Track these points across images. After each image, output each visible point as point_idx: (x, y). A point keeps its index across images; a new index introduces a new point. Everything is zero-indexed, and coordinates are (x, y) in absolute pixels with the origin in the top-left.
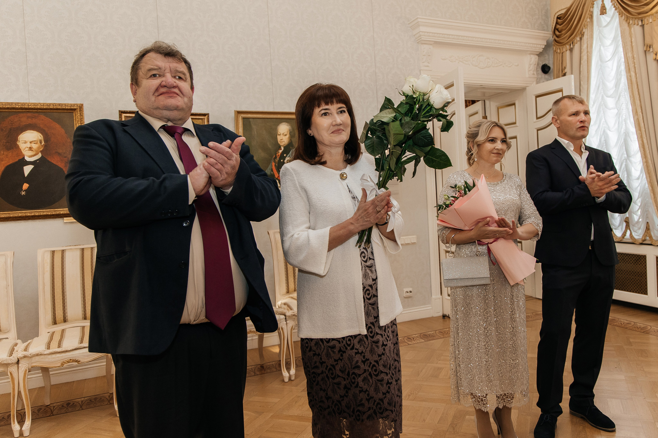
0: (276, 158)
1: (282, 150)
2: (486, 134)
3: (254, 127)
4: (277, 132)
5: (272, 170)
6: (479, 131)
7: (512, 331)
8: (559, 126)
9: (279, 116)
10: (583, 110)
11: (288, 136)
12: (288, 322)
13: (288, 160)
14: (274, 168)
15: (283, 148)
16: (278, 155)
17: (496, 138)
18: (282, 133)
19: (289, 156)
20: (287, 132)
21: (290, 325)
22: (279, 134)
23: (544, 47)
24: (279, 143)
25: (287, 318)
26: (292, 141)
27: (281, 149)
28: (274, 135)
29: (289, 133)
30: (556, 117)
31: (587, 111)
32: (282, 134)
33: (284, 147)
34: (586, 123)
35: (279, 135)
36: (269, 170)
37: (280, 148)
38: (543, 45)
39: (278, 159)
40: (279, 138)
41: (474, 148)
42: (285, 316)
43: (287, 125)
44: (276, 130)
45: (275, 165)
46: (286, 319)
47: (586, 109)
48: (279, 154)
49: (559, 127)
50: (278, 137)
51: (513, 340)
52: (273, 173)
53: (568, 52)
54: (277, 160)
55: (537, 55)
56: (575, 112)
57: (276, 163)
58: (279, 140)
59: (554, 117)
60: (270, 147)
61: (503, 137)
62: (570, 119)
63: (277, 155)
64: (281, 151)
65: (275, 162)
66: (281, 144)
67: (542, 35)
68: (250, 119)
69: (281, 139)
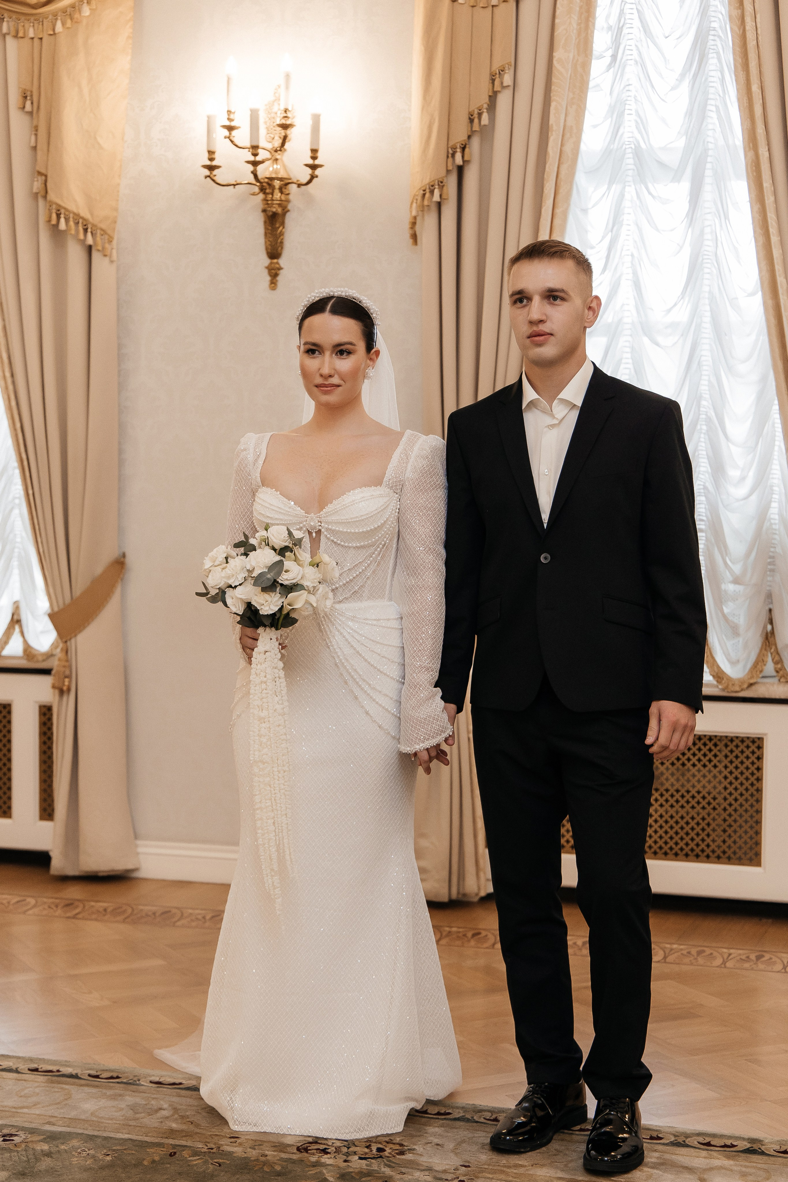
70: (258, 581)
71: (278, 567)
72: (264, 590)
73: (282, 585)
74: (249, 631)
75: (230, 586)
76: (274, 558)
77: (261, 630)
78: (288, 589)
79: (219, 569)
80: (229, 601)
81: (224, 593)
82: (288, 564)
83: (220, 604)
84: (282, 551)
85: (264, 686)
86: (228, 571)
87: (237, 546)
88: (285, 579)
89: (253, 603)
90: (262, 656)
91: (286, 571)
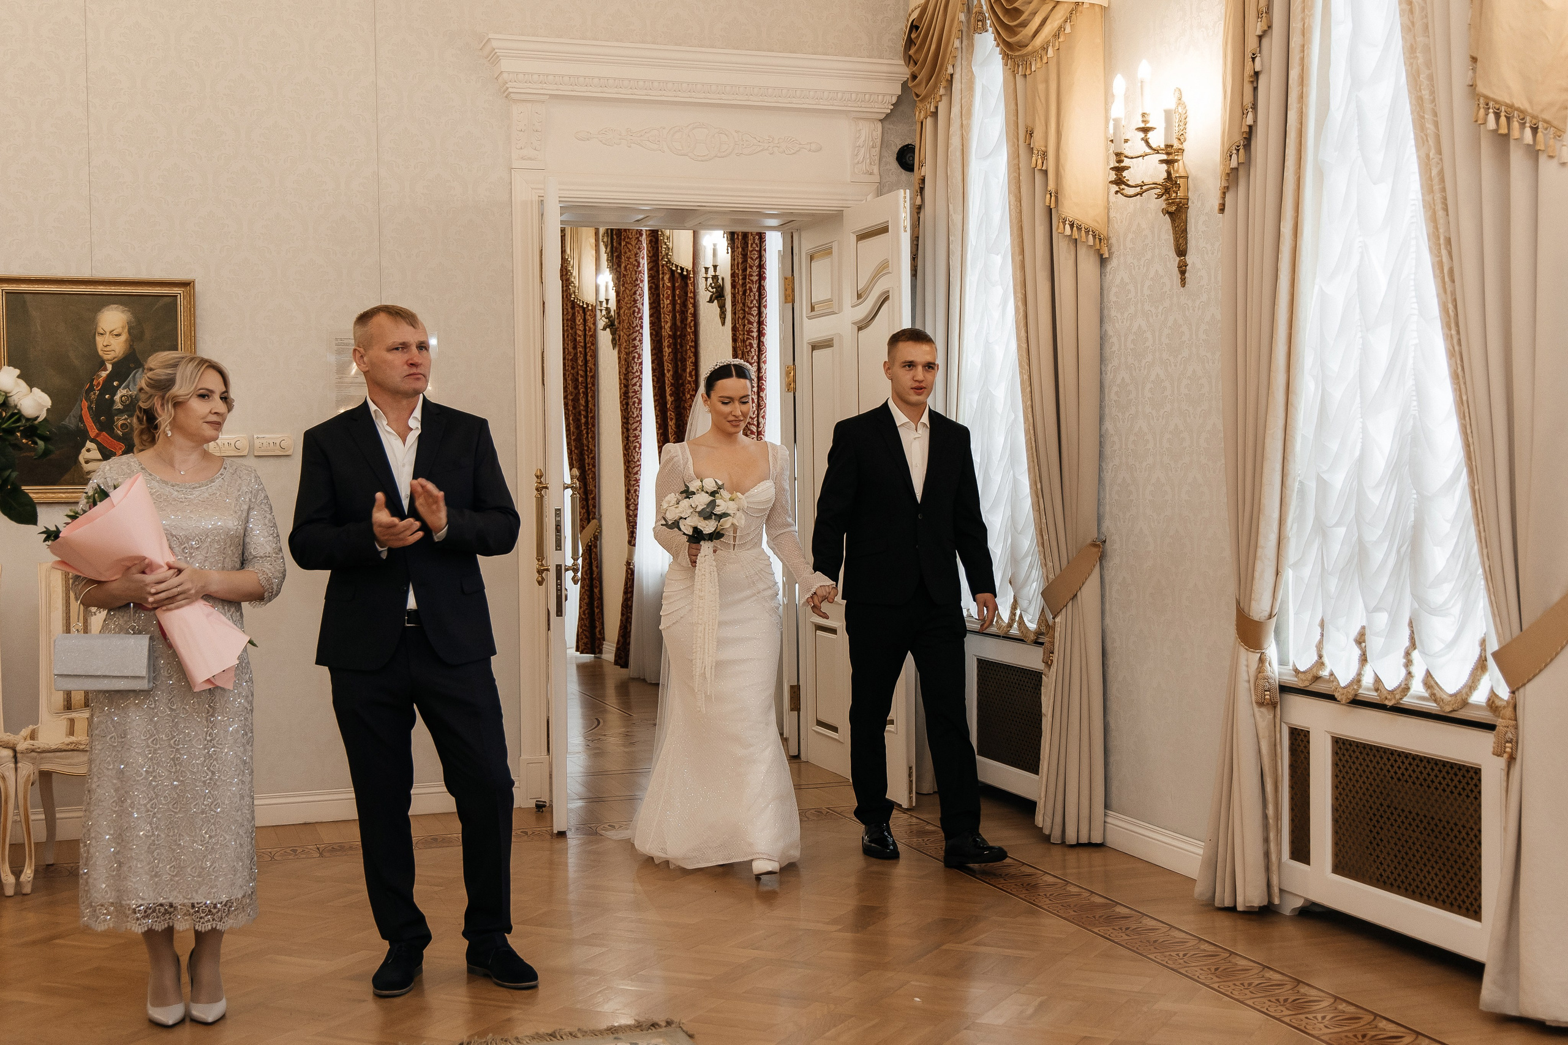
0: (91, 389)
1: (108, 372)
2: (193, 384)
3: (34, 313)
4: (96, 329)
5: (81, 419)
6: (175, 376)
7: (211, 779)
8: (367, 369)
9: (101, 289)
10: (416, 341)
11: (123, 337)
12: (19, 765)
13: (122, 396)
14: (85, 412)
15: (109, 367)
16: (99, 383)
17: (212, 392)
18: (108, 330)
19: (127, 387)
20: (123, 327)
21: (24, 772)
22: (102, 332)
23: (894, 100)
24: (101, 353)
25: (18, 755)
26: (134, 349)
27: (105, 370)
28: (88, 333)
29: (126, 330)
30: (362, 350)
31: (422, 343)
32: (108, 333)
33: (113, 365)
34: (422, 367)
35: (102, 334)
36: (72, 418)
37: (102, 365)
38: (892, 95)
39: (97, 393)
40: (100, 341)
41: (164, 409)
42: (15, 751)
43: (123, 312)
44: (92, 322)
45: (90, 408)
46: (15, 757)
47: (422, 339)
48: (101, 380)
49: (368, 371)
50: (99, 339)
51: (212, 796)
52: (85, 425)
53: (929, 122)
54: (95, 394)
55: (880, 120)
56: (401, 344)
57: (92, 403)
58: (100, 346)
59: (358, 348)
60: (77, 362)
61: (224, 389)
62: (390, 356)
63: (95, 382)
64: (104, 374)
65: (88, 399)
66: (106, 357)
67: (885, 68)
68: (25, 295)
69: (105, 344)
70: (700, 513)
71: (712, 504)
72: (705, 519)
73: (715, 515)
74: (694, 545)
75: (681, 518)
76: (707, 499)
77: (702, 543)
78: (720, 517)
79: (673, 508)
80: (682, 527)
81: (678, 523)
82: (718, 502)
83: (676, 529)
84: (713, 494)
85: (703, 577)
86: (680, 509)
87: (682, 493)
88: (718, 511)
89: (699, 527)
90: (703, 559)
91: (718, 506)
